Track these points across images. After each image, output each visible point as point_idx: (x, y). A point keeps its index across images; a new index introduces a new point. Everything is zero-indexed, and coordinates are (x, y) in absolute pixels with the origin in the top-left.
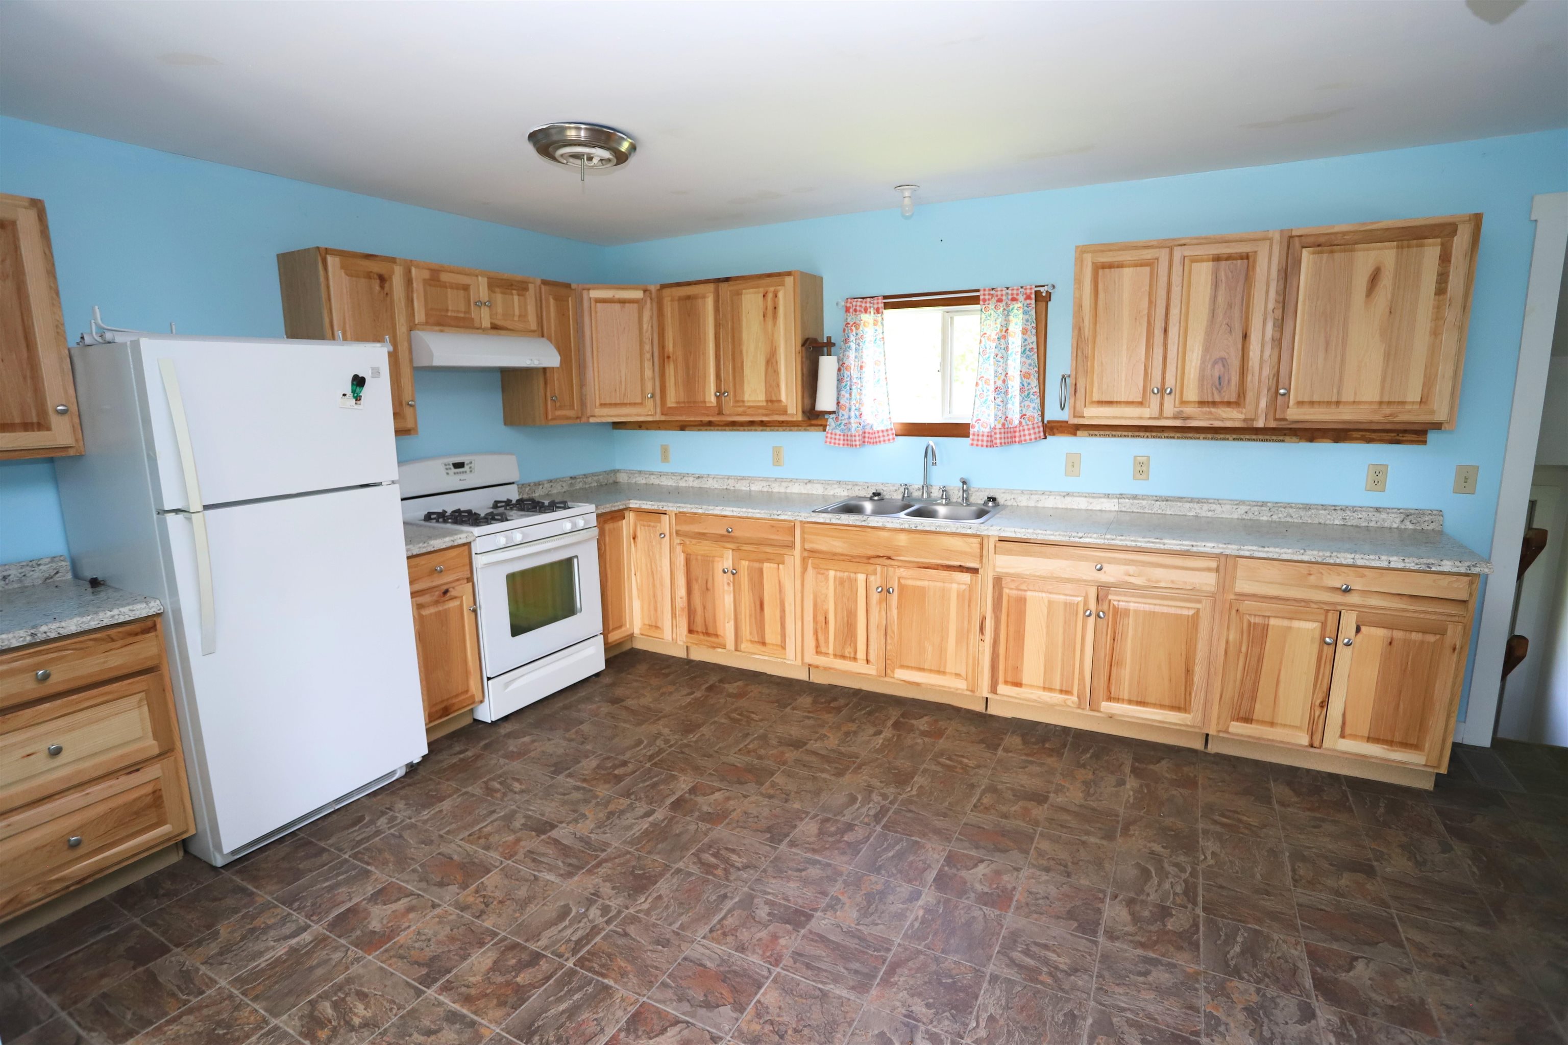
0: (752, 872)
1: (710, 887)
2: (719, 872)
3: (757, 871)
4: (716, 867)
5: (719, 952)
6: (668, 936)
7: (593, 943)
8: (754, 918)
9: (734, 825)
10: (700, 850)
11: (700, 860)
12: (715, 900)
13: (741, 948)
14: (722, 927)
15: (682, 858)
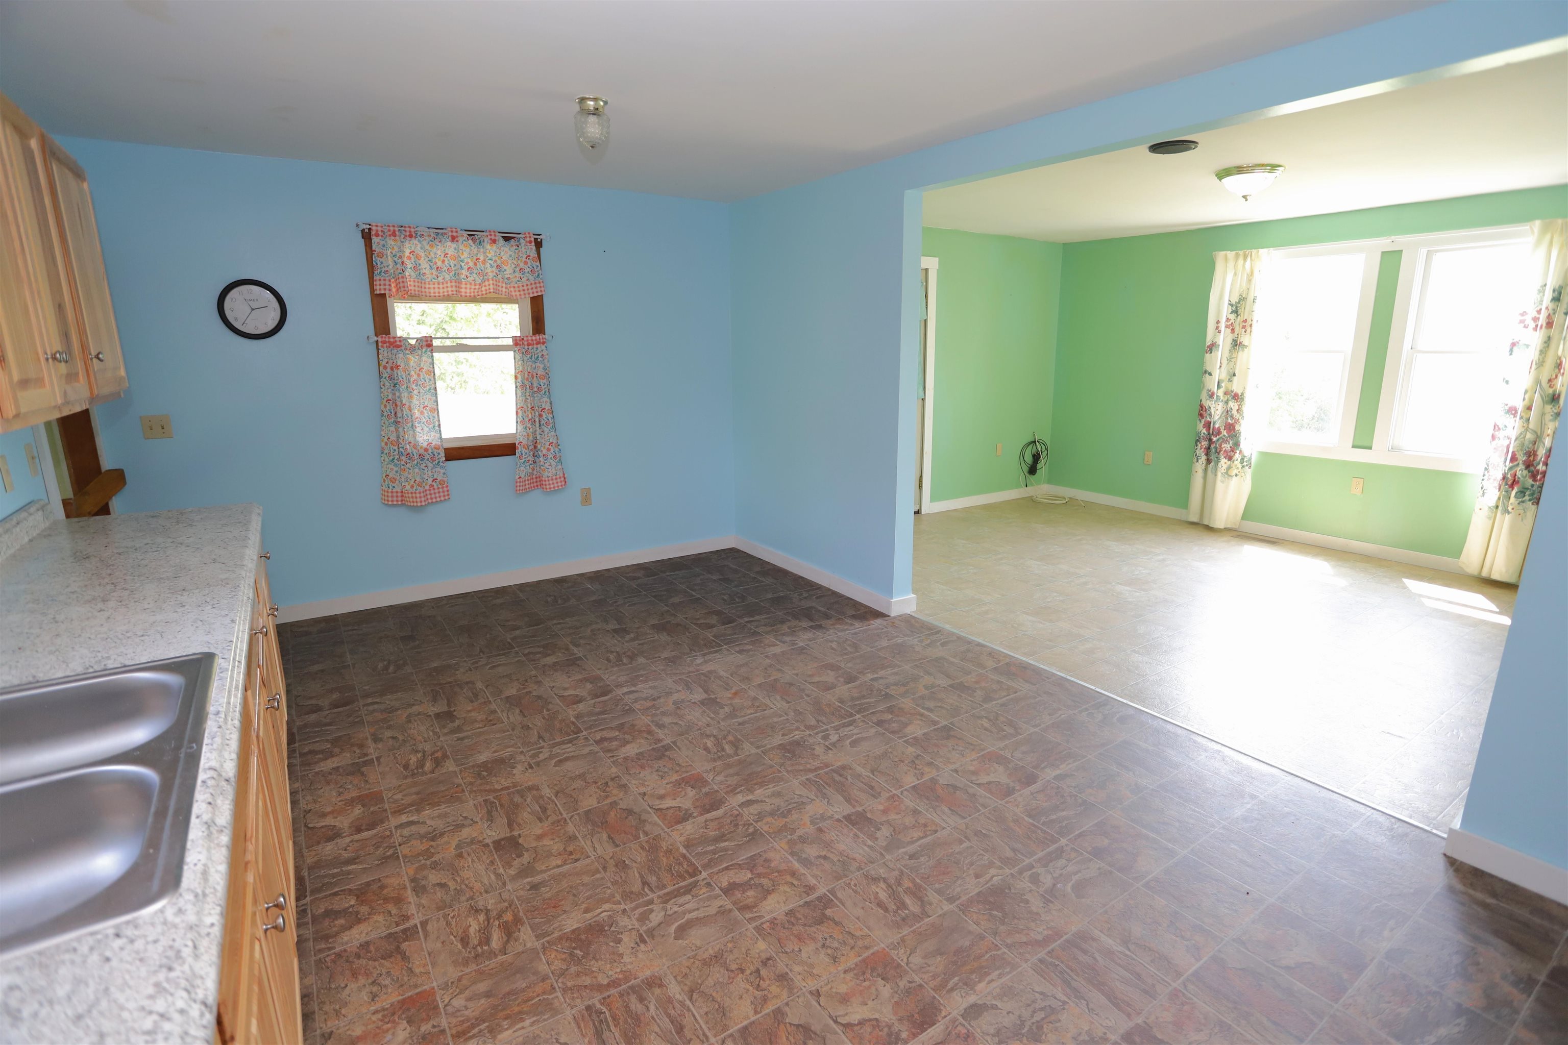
0: (873, 873)
1: (923, 871)
2: (907, 883)
3: (867, 871)
4: (908, 891)
5: (935, 815)
6: (976, 838)
7: (1045, 852)
8: (894, 830)
9: (860, 943)
10: (917, 918)
11: (923, 906)
12: (922, 856)
13: (915, 812)
14: (924, 832)
15: (943, 915)
